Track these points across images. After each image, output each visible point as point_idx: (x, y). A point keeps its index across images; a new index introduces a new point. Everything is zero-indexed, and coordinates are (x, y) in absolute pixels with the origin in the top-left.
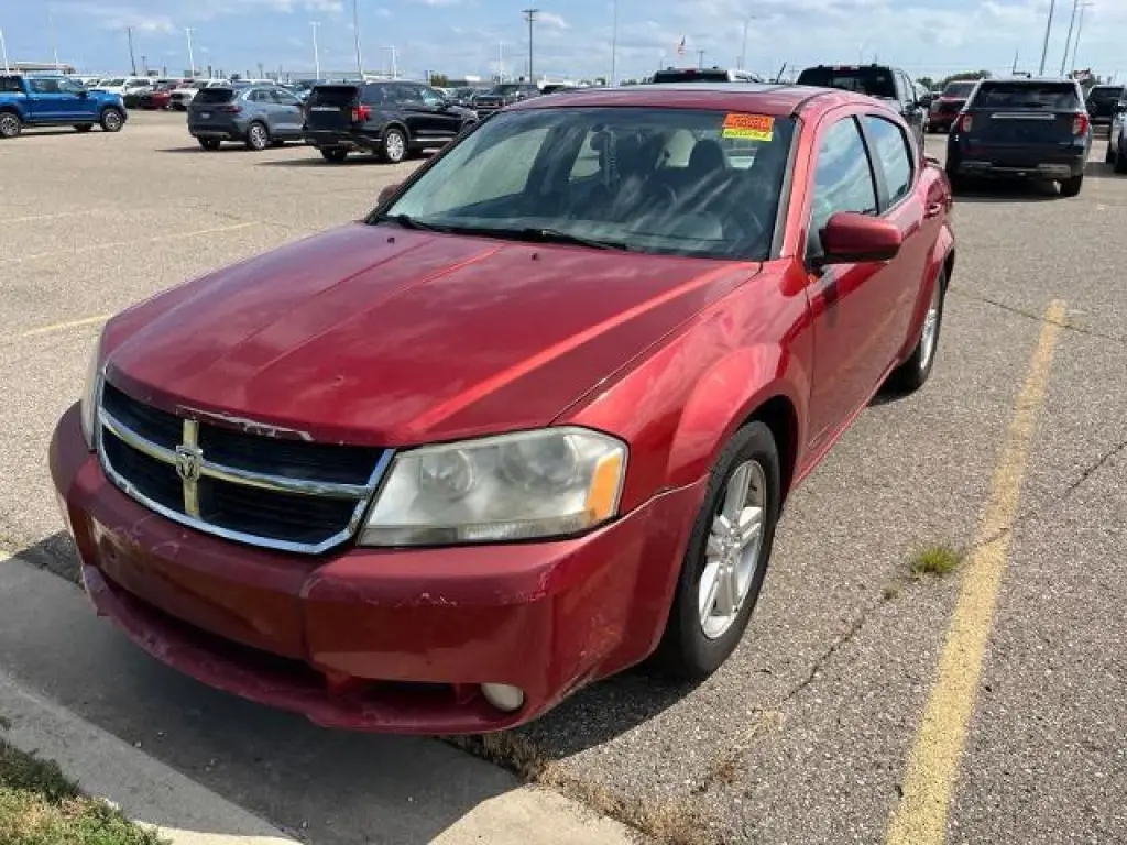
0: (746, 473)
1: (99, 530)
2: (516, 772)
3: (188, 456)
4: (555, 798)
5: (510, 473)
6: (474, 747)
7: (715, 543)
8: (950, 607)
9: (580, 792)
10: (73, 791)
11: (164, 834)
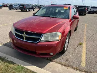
1: (15, 41)
2: (51, 61)
3: (24, 35)
8: (82, 47)
9: (56, 62)
10: (15, 64)
11: (24, 66)
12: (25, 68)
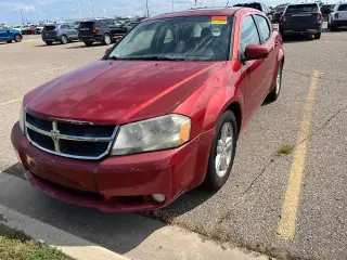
0: (227, 126)
1: (29, 159)
2: (165, 222)
3: (55, 133)
4: (177, 228)
5: (155, 130)
6: (151, 215)
7: (219, 148)
8: (291, 162)
9: (184, 226)
11: (59, 248)
12: (60, 253)
